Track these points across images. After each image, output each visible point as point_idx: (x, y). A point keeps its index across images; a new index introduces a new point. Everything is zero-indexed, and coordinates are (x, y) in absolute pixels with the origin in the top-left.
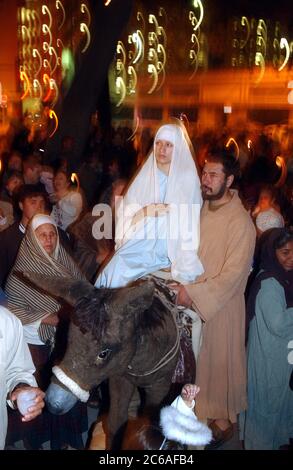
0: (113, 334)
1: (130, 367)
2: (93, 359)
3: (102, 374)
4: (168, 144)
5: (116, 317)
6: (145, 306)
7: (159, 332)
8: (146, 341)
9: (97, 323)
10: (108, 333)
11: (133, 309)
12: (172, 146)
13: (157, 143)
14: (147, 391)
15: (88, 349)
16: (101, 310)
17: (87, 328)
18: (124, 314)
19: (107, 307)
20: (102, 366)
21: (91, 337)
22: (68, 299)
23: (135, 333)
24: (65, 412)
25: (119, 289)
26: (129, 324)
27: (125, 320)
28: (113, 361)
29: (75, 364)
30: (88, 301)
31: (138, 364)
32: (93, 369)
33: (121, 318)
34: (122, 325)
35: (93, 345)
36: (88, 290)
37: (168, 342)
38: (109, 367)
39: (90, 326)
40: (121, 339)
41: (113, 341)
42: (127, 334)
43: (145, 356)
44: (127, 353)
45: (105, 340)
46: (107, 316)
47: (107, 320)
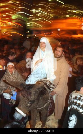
0: (32, 97)
1: (37, 106)
2: (27, 105)
3: (29, 109)
4: (44, 43)
5: (33, 92)
6: (41, 89)
7: (45, 96)
8: (41, 99)
9: (28, 95)
10: (31, 97)
11: (38, 90)
12: (45, 43)
13: (41, 43)
14: (41, 112)
15: (25, 102)
16: (29, 91)
17: (25, 96)
18: (35, 92)
19: (30, 90)
20: (30, 107)
21: (26, 99)
22: (19, 88)
23: (38, 97)
24: (20, 120)
25: (34, 85)
26: (37, 94)
27: (36, 93)
28: (33, 105)
29: (22, 106)
30: (25, 88)
31: (39, 105)
32: (27, 108)
33: (35, 93)
34: (35, 95)
35: (27, 101)
36: (25, 85)
37: (47, 99)
38: (31, 107)
39: (26, 96)
40: (35, 99)
41: (32, 99)
42: (36, 97)
43: (41, 103)
44: (36, 102)
45: (30, 99)
46: (30, 92)
47: (30, 94)
